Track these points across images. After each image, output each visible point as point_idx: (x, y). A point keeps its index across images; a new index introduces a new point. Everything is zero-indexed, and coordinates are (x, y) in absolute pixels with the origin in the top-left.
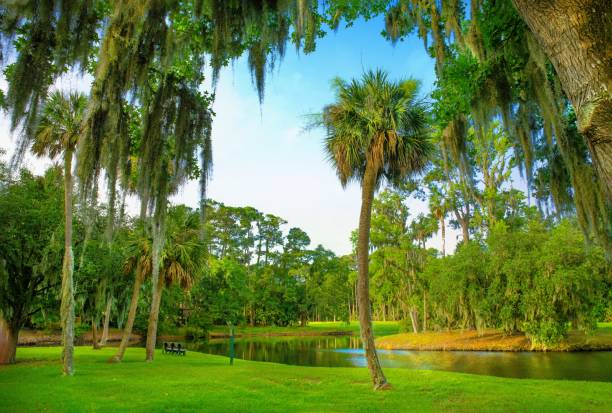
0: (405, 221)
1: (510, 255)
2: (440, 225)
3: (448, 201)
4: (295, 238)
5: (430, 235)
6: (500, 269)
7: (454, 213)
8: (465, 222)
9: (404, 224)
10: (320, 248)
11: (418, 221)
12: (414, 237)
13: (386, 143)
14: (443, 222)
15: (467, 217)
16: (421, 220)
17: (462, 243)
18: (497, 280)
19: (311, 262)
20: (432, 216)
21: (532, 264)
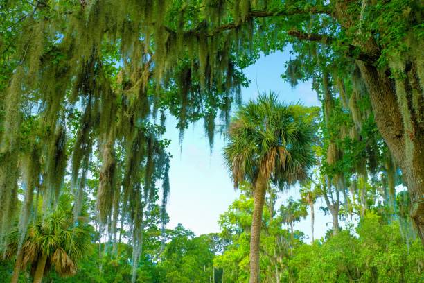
0: (273, 204)
1: (380, 248)
2: (309, 210)
3: (319, 187)
4: (153, 215)
5: (298, 219)
6: (370, 262)
7: (323, 198)
8: (335, 209)
9: (273, 208)
10: (180, 227)
11: (286, 205)
12: (283, 221)
13: (277, 158)
14: (313, 208)
15: (337, 204)
16: (290, 204)
17: (332, 231)
18: (368, 273)
19: (169, 241)
20: (303, 201)
21: (404, 258)
